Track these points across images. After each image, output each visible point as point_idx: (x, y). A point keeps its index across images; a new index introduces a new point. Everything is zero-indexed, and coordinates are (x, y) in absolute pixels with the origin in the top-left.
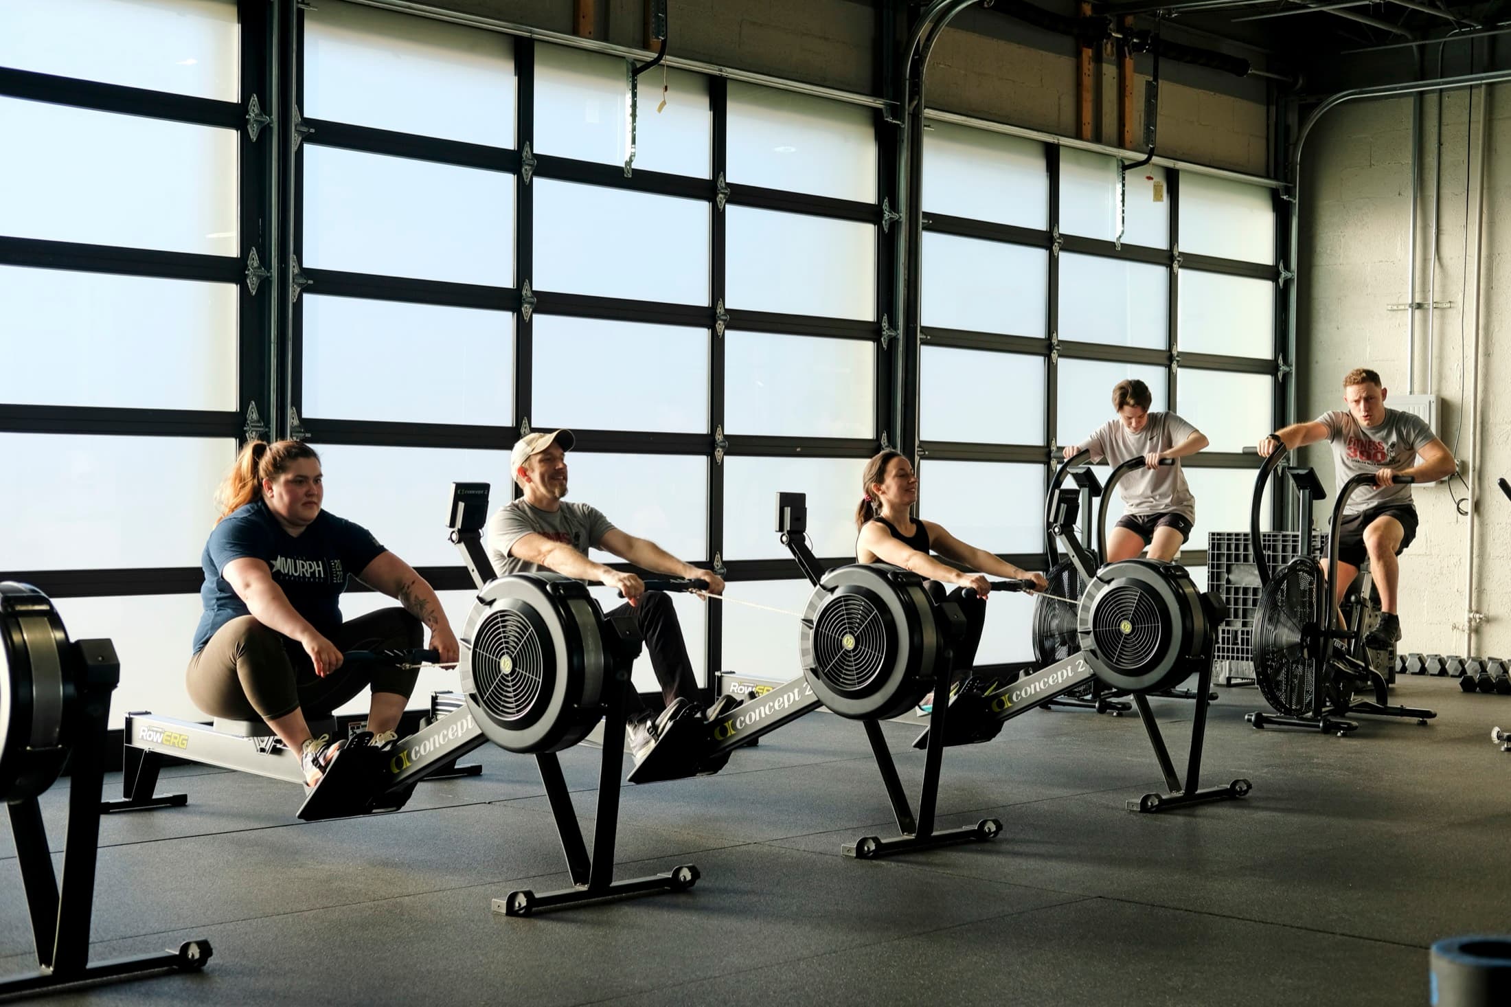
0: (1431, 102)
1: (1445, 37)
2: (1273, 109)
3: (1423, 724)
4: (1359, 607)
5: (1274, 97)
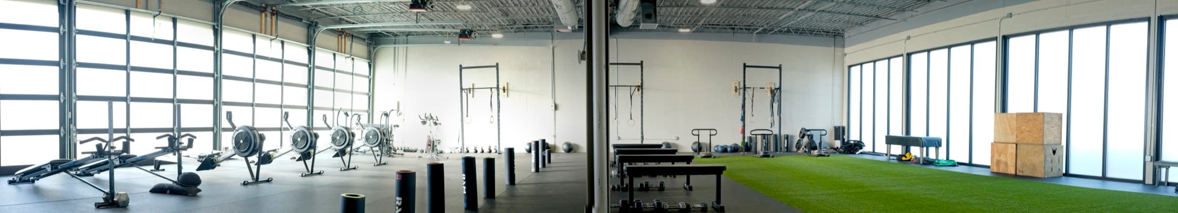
0: (397, 49)
2: (368, 48)
3: (402, 156)
4: (392, 136)
5: (369, 45)
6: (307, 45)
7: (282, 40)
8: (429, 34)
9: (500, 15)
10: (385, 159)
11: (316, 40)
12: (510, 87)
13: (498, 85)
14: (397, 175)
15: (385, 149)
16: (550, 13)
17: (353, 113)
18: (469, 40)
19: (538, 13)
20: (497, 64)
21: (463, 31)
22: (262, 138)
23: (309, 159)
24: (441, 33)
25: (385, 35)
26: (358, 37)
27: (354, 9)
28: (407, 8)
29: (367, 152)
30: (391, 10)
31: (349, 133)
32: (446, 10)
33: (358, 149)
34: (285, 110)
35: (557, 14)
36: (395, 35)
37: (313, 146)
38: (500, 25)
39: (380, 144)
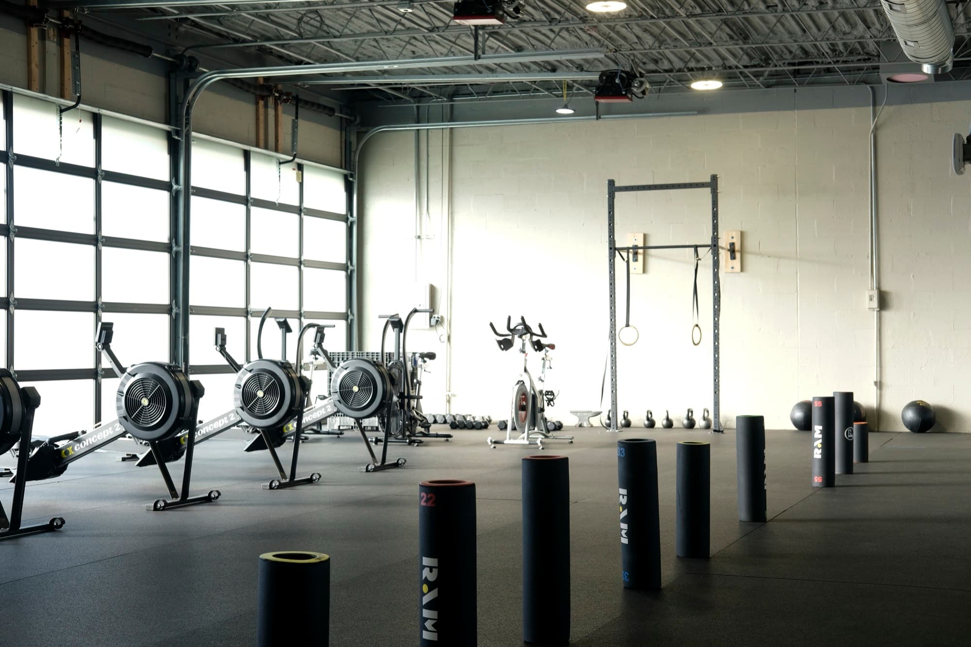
0: (423, 135)
1: (428, 103)
2: (344, 133)
3: (447, 440)
4: (418, 385)
5: (344, 126)
6: (166, 127)
7: (95, 110)
8: (514, 91)
9: (725, 37)
10: (396, 451)
11: (194, 112)
12: (750, 244)
13: (715, 238)
14: (423, 494)
15: (396, 422)
16: (869, 28)
17: (306, 322)
18: (626, 101)
19: (834, 27)
20: (714, 178)
21: (608, 77)
22: (31, 400)
23: (177, 458)
24: (548, 86)
25: (389, 97)
26: (313, 104)
27: (300, 20)
28: (446, 17)
29: (346, 434)
30: (404, 21)
31: (291, 380)
32: (557, 16)
33: (320, 423)
34: (106, 317)
35: (890, 28)
36: (418, 95)
37: (188, 419)
38: (725, 67)
39: (384, 410)
